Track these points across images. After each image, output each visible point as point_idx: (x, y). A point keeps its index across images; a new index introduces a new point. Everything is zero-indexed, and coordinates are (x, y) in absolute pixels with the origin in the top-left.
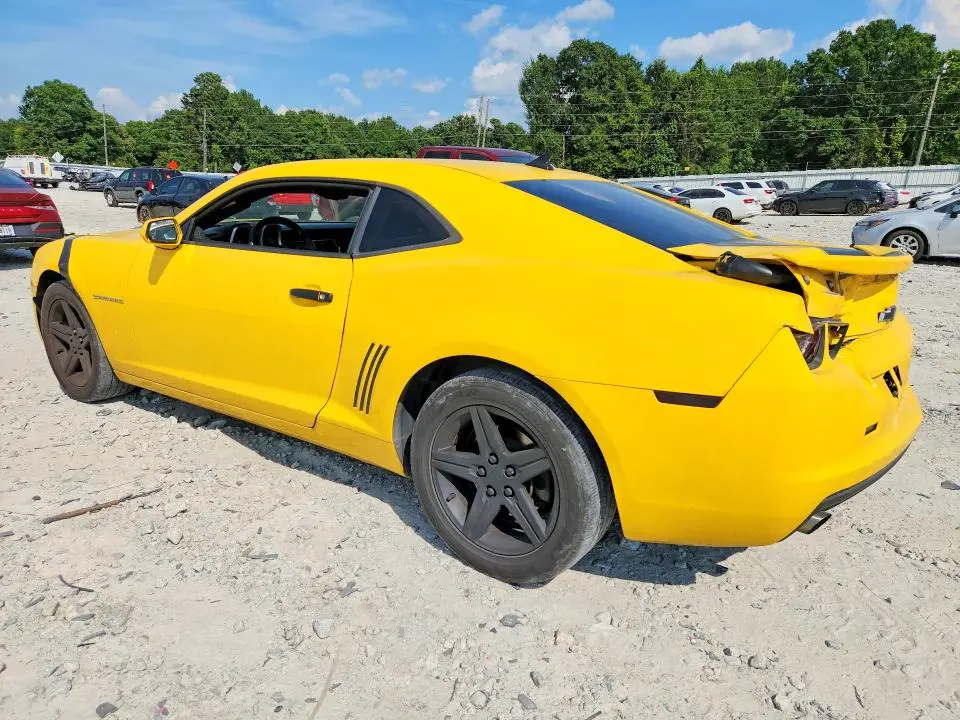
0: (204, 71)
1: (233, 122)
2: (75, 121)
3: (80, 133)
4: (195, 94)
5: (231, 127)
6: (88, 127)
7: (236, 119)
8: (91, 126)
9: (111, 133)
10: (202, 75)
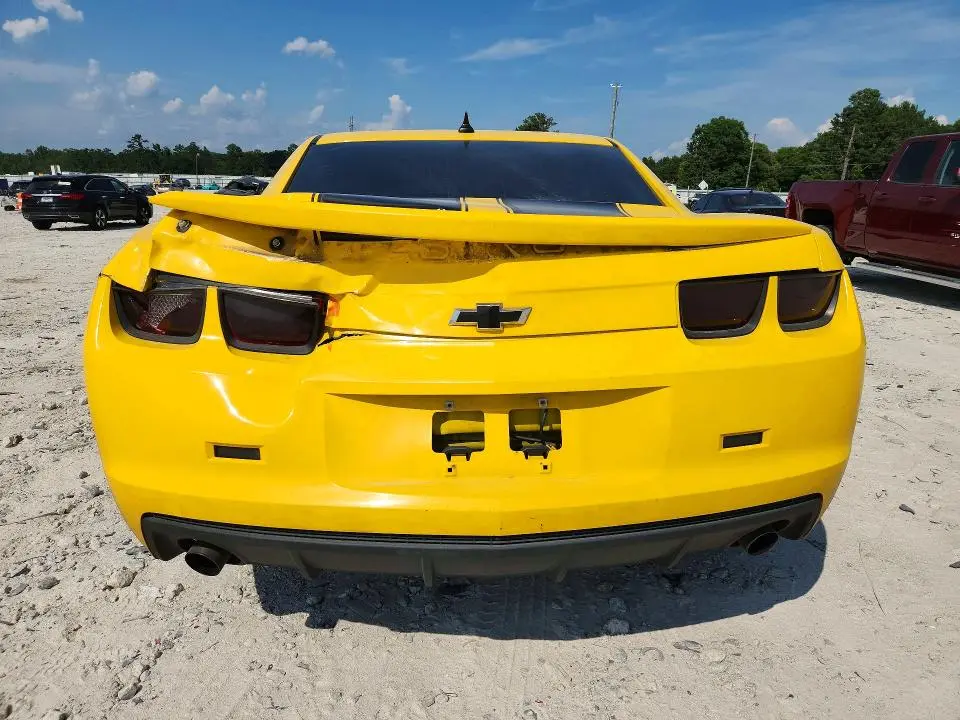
0: (862, 88)
1: (883, 138)
2: (729, 152)
3: (731, 162)
4: (848, 113)
5: (878, 145)
6: (739, 156)
7: (888, 134)
8: (742, 156)
9: (758, 160)
10: (859, 93)
